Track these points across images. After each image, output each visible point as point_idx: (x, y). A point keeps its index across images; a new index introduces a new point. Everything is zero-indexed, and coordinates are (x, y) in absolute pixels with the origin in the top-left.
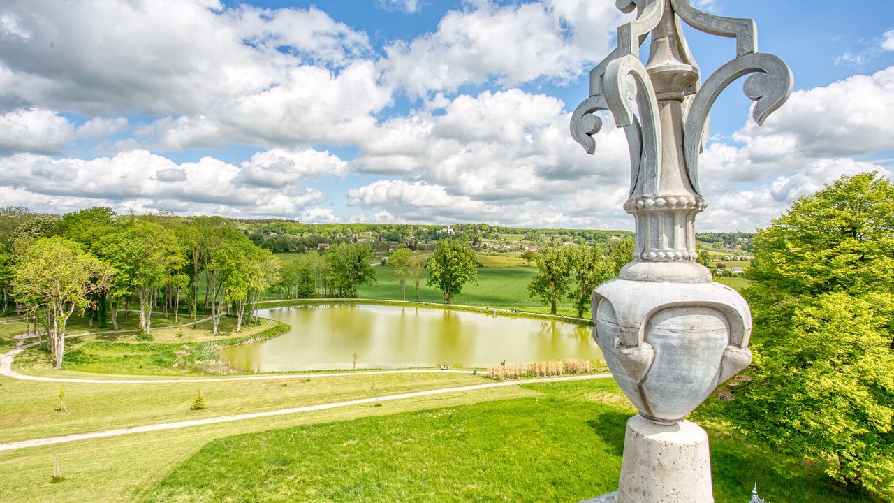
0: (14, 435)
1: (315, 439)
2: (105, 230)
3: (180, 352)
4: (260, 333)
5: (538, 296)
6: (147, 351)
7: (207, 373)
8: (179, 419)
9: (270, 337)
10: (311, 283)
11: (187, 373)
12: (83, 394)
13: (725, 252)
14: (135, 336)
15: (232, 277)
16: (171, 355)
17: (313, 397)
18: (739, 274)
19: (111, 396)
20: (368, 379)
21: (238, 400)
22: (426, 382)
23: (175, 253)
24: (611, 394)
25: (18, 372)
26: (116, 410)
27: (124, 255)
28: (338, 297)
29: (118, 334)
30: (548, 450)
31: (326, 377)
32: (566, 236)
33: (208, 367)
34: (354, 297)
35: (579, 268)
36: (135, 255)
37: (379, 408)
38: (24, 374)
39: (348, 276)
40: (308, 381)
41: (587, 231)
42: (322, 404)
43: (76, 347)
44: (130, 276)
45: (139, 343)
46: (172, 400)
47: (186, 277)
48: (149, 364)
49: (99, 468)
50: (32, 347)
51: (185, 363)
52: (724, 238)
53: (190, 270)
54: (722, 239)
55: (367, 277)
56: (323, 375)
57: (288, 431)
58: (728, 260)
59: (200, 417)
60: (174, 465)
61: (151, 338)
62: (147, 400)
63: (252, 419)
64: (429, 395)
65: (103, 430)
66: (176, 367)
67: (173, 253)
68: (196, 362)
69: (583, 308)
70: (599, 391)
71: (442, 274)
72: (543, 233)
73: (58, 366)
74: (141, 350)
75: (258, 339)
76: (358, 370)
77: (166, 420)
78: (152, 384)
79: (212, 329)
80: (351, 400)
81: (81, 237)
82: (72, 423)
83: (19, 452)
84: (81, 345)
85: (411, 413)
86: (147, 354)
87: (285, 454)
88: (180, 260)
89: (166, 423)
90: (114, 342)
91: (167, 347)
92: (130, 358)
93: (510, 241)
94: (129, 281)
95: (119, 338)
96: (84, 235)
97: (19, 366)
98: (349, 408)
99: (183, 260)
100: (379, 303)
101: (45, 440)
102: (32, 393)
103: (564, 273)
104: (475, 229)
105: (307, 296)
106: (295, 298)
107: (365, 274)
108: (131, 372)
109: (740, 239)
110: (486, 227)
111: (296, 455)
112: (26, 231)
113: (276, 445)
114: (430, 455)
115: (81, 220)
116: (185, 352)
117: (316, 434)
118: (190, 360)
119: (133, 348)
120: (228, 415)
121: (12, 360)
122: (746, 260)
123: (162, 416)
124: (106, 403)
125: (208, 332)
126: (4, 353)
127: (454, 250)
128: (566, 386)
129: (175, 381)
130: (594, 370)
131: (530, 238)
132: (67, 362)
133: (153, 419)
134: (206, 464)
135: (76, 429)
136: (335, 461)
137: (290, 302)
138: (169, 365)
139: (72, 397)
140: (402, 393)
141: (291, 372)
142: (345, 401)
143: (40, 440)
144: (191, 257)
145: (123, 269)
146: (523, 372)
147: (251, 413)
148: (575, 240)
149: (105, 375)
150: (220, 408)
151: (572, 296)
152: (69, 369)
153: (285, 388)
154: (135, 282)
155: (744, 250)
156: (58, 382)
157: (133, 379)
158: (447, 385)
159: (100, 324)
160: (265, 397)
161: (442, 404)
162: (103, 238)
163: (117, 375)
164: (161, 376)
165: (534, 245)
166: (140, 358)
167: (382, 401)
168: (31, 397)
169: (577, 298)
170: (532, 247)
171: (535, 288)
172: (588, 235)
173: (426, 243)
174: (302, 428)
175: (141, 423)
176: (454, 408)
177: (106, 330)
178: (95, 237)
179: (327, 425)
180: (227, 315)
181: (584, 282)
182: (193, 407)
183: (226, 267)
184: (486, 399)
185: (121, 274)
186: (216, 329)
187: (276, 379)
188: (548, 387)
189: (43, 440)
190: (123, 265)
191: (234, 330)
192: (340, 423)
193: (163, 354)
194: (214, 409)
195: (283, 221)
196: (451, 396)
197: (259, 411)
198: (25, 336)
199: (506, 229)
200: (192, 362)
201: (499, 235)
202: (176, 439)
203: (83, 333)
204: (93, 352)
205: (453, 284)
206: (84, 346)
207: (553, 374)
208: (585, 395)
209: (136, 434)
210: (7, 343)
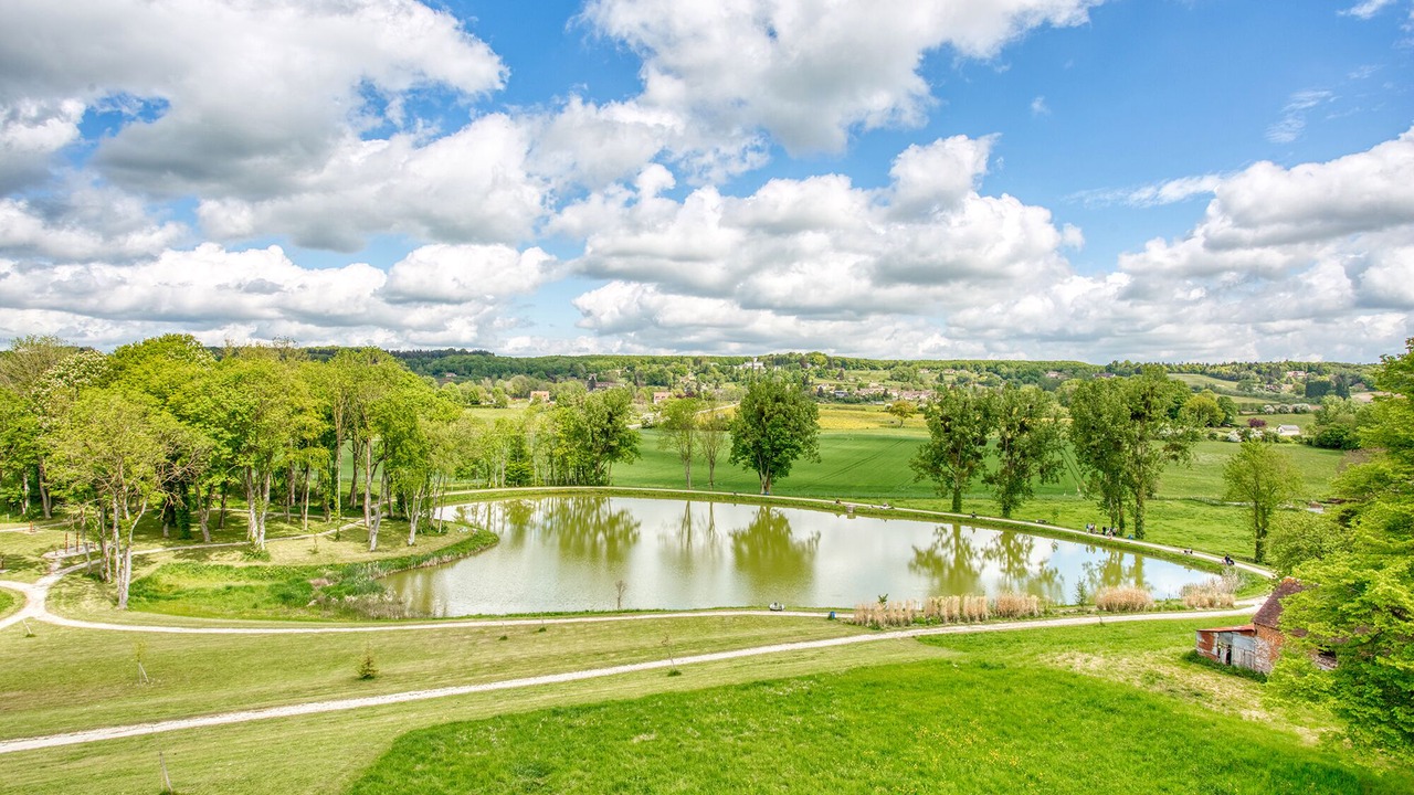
0: (75, 719)
1: (582, 732)
2: (190, 373)
3: (317, 580)
4: (447, 548)
5: (928, 481)
6: (262, 579)
7: (366, 618)
8: (339, 695)
9: (465, 556)
10: (527, 460)
11: (333, 617)
12: (168, 651)
13: (1261, 396)
14: (239, 553)
15: (402, 450)
16: (303, 585)
17: (558, 658)
18: (1294, 438)
19: (215, 655)
20: (644, 627)
21: (430, 663)
22: (747, 633)
23: (305, 410)
24: (1087, 656)
25: (57, 614)
26: (228, 678)
27: (223, 415)
28: (574, 485)
29: (211, 550)
30: (995, 754)
31: (572, 624)
32: (965, 373)
33: (367, 606)
34: (601, 484)
35: (1004, 429)
36: (241, 415)
37: (678, 677)
38: (68, 618)
39: (591, 448)
40: (543, 630)
41: (1003, 363)
42: (577, 670)
43: (144, 572)
44: (234, 451)
45: (248, 564)
46: (318, 662)
47: (324, 451)
48: (268, 602)
49: (228, 776)
50: (74, 573)
51: (328, 599)
52: (1259, 372)
53: (329, 440)
54: (1254, 374)
55: (623, 450)
56: (566, 621)
57: (533, 718)
58: (1269, 413)
59: (373, 691)
60: (351, 773)
61: (267, 557)
62: (275, 663)
63: (462, 696)
64: (760, 655)
65: (217, 713)
66: (313, 607)
67: (301, 411)
68: (347, 597)
69: (1011, 501)
70: (1063, 651)
71: (757, 442)
72: (923, 368)
73: (123, 605)
74: (252, 577)
75: (446, 558)
76: (625, 612)
77: (318, 698)
78: (279, 635)
79: (367, 541)
80: (624, 664)
81: (151, 386)
82: (162, 700)
83: (88, 749)
84: (153, 568)
85: (737, 687)
86: (263, 583)
87: (536, 757)
88: (314, 423)
89: (319, 701)
90: (205, 564)
91: (294, 572)
92: (236, 591)
93: (865, 382)
94: (232, 460)
95: (213, 556)
96: (156, 382)
97: (57, 604)
98: (625, 677)
99: (318, 422)
100: (647, 495)
101: (126, 728)
102: (85, 649)
103: (975, 439)
104: (802, 362)
105: (520, 483)
106: (500, 486)
107: (621, 444)
108: (240, 615)
109: (1290, 374)
110: (822, 359)
111: (557, 760)
112: (61, 376)
113: (516, 742)
114: (788, 761)
115: (148, 357)
116: (325, 581)
117: (580, 722)
118: (335, 595)
119: (238, 573)
120: (420, 689)
121: (45, 595)
122: (1304, 412)
123: (309, 689)
124: (209, 666)
125: (359, 545)
126: (31, 583)
127: (777, 400)
128: (1000, 640)
129: (317, 631)
130: (1046, 612)
131: (901, 378)
132: (135, 598)
133: (295, 695)
134: (408, 773)
135: (172, 710)
136: (626, 770)
137: (493, 494)
138: (303, 603)
139: (152, 656)
140: (712, 652)
141: (510, 615)
142: (614, 665)
143: (117, 729)
144: (330, 418)
145: (222, 439)
146: (918, 615)
147: (457, 686)
148: (981, 379)
149: (200, 619)
150: (402, 677)
151: (990, 480)
152: (139, 609)
153: (504, 643)
154: (241, 460)
155: (1299, 393)
156: (124, 632)
157: (245, 626)
158: (788, 639)
159: (180, 532)
160: (474, 659)
161: (787, 670)
162: (187, 386)
163: (218, 620)
164: (291, 622)
165: (908, 390)
166: (252, 591)
167: (678, 666)
168: (85, 656)
169: (1000, 483)
170: (905, 392)
171: (923, 466)
172: (1005, 370)
173: (717, 387)
174: (556, 713)
175: (276, 702)
176: (811, 677)
177: (189, 544)
178: (175, 387)
179: (598, 707)
180: (388, 517)
181: (1011, 454)
182: (358, 675)
183: (390, 434)
184: (862, 663)
185: (219, 447)
186: (374, 539)
187: (486, 628)
188: (967, 642)
189: (123, 728)
190: (222, 433)
191: (403, 543)
192: (618, 703)
193: (290, 583)
194: (394, 679)
195: (467, 353)
196: (798, 656)
197: (470, 683)
198: (62, 554)
199: (857, 361)
200: (340, 598)
201: (845, 372)
202: (341, 730)
203: (154, 548)
204: (173, 580)
205: (776, 460)
206: (158, 570)
207: (972, 619)
208: (1040, 656)
209: (272, 720)
210: (31, 565)
